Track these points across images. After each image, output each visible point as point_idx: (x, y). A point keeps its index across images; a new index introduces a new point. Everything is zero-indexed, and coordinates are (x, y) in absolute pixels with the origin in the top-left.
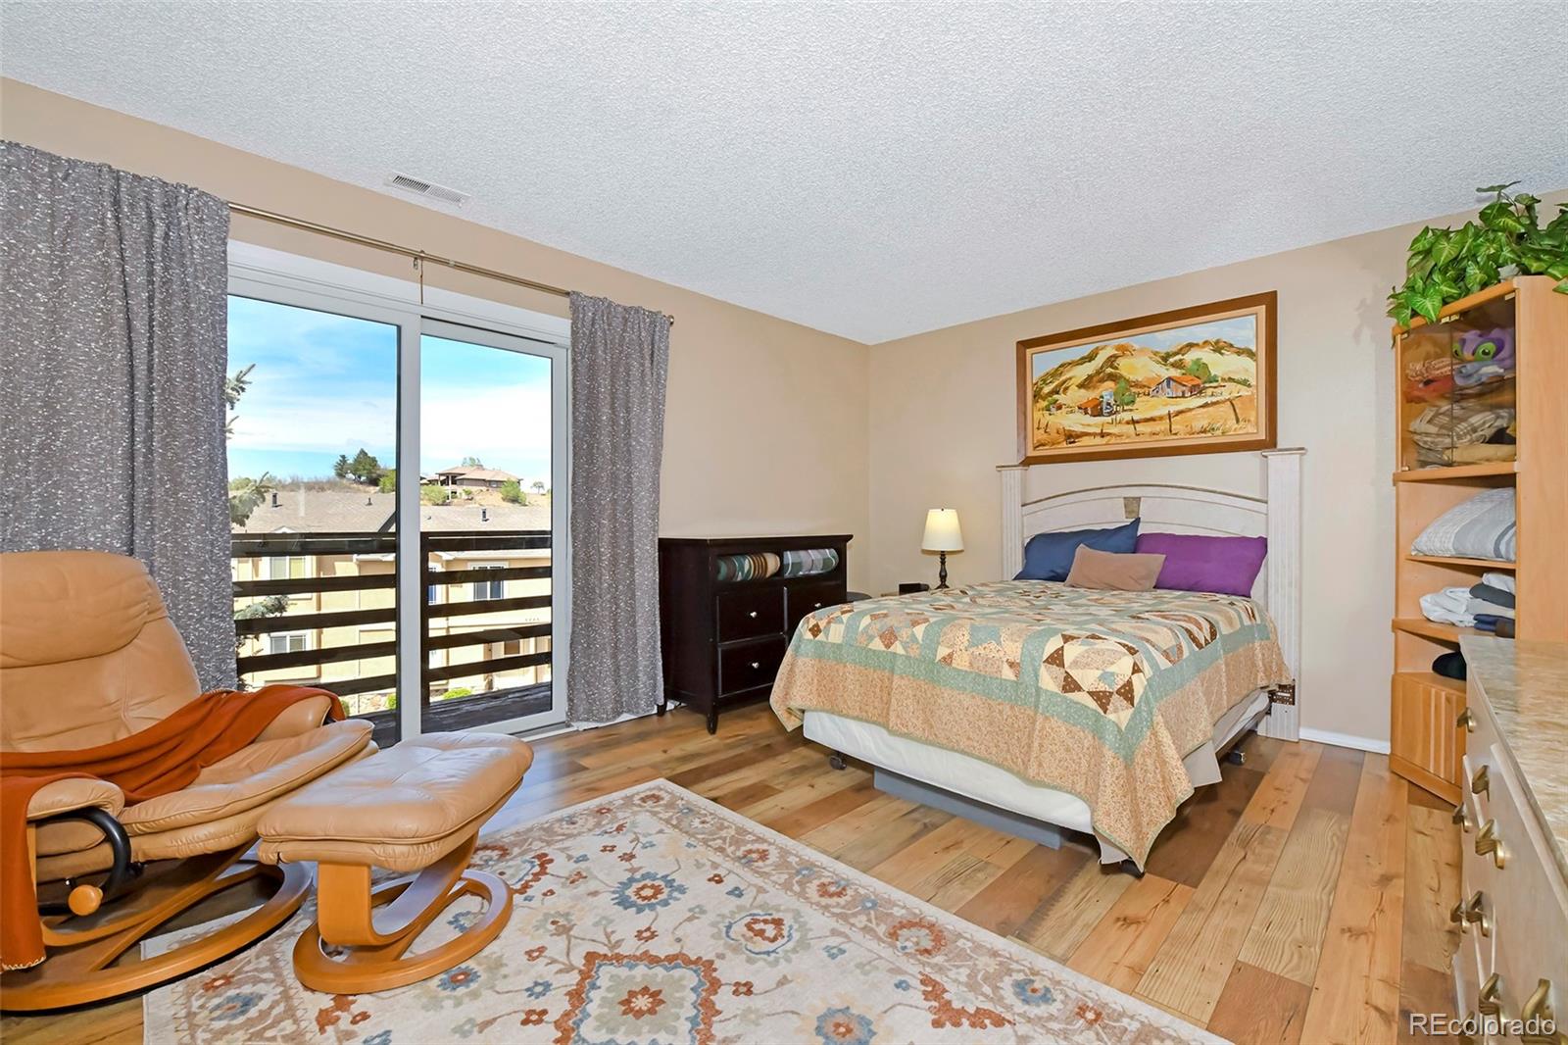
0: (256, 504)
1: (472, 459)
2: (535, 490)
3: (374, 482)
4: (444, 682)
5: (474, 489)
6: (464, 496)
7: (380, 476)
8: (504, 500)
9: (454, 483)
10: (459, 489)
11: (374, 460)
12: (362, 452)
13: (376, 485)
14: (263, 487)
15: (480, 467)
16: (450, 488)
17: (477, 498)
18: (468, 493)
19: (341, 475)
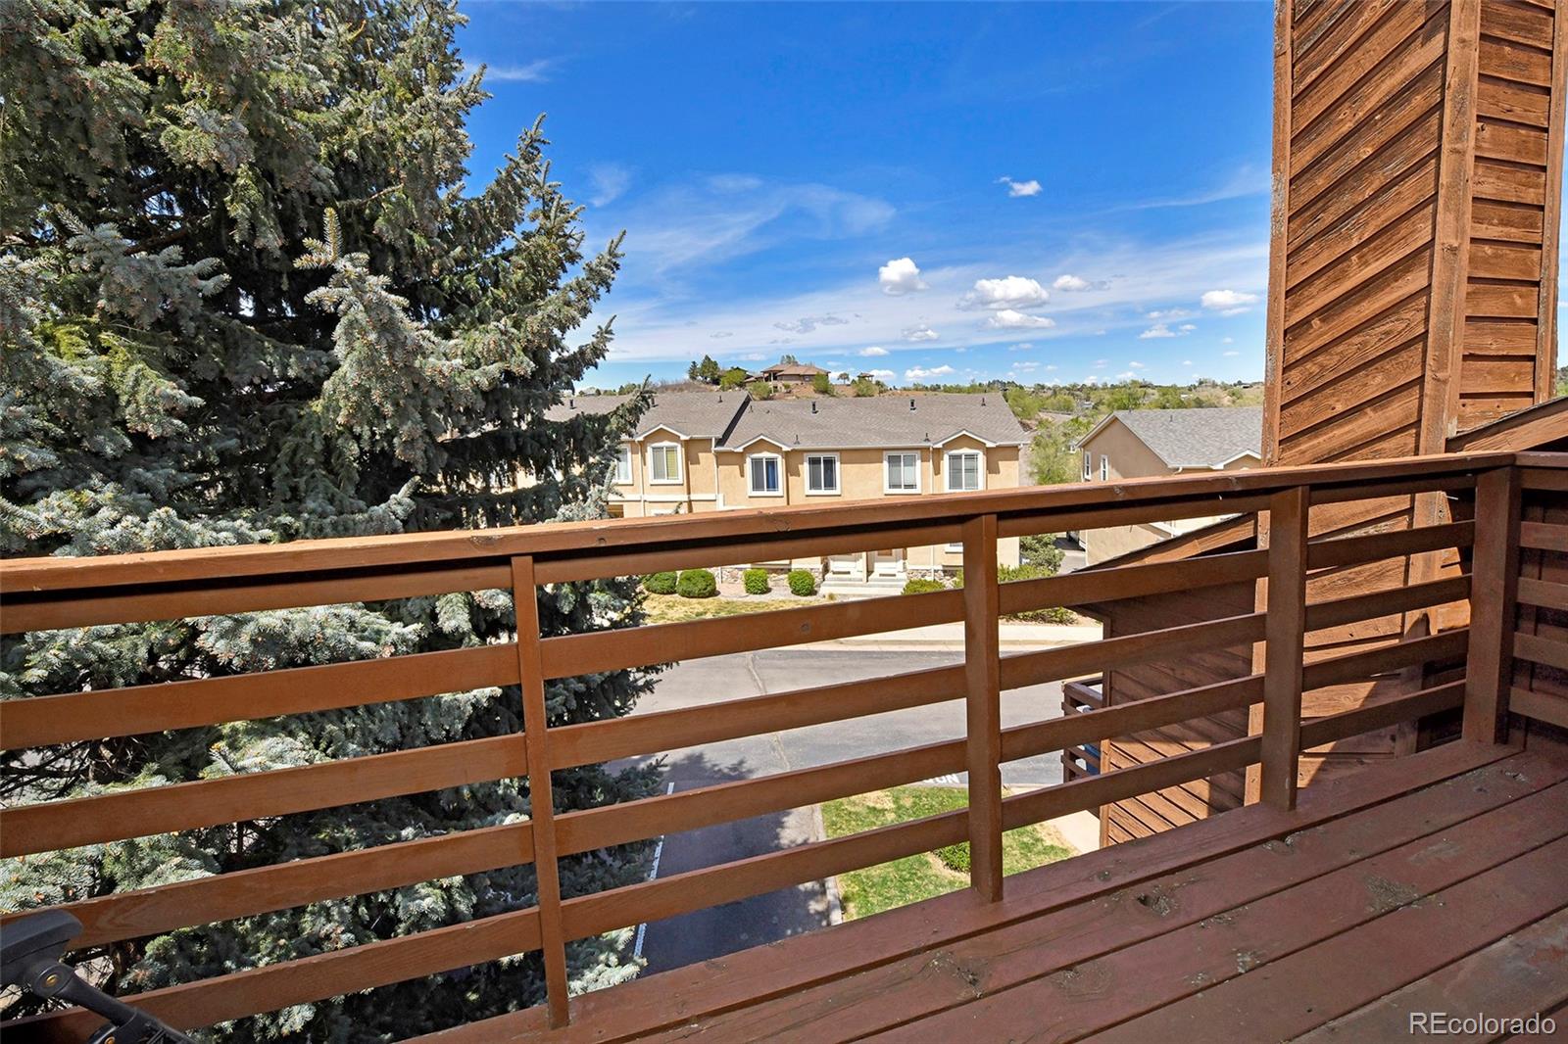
0: (641, 411)
1: (788, 357)
2: (841, 381)
3: (716, 382)
4: (787, 562)
5: (791, 383)
6: (784, 390)
7: (720, 376)
8: (815, 391)
9: (775, 379)
10: (779, 384)
11: (716, 364)
12: (707, 358)
13: (718, 384)
14: (647, 392)
15: (796, 364)
16: (771, 384)
17: (794, 391)
18: (787, 387)
19: (693, 378)
